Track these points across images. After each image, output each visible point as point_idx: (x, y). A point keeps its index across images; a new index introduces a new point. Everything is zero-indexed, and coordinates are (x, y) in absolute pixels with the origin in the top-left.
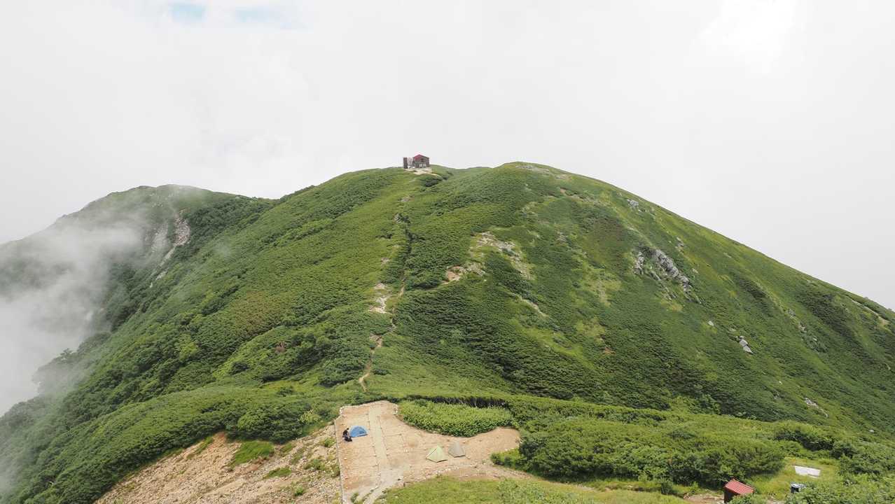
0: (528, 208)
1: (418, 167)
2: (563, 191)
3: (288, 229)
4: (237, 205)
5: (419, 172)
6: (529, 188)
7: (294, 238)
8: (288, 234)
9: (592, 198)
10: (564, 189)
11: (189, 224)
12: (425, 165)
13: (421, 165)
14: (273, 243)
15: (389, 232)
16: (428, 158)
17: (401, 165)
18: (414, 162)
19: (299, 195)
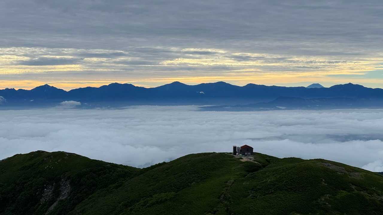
0: (323, 199)
1: (244, 154)
2: (354, 187)
3: (143, 197)
4: (108, 171)
5: (245, 159)
6: (325, 183)
7: (145, 205)
8: (142, 201)
9: (379, 195)
10: (355, 185)
11: (70, 184)
12: (249, 153)
13: (246, 154)
14: (130, 208)
15: (215, 209)
16: (253, 148)
17: (232, 151)
18: (241, 151)
19: (153, 170)
